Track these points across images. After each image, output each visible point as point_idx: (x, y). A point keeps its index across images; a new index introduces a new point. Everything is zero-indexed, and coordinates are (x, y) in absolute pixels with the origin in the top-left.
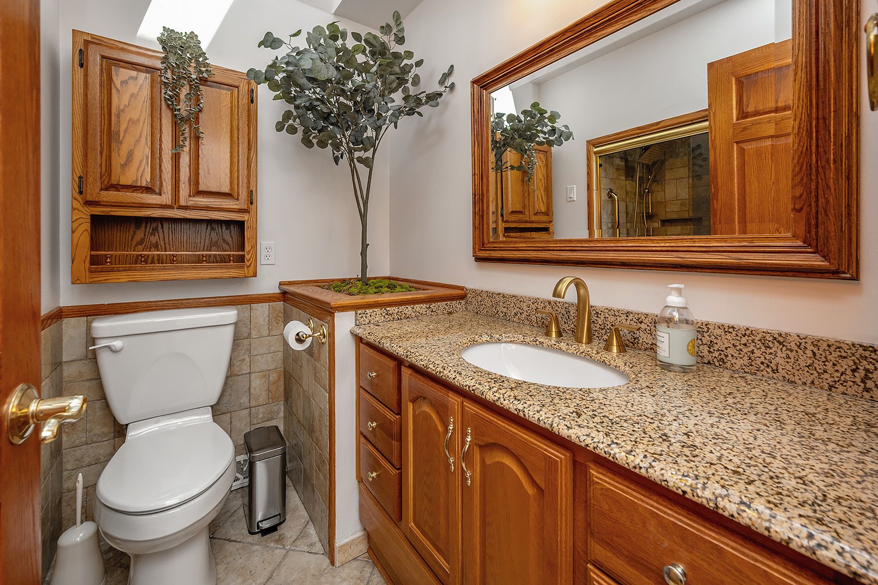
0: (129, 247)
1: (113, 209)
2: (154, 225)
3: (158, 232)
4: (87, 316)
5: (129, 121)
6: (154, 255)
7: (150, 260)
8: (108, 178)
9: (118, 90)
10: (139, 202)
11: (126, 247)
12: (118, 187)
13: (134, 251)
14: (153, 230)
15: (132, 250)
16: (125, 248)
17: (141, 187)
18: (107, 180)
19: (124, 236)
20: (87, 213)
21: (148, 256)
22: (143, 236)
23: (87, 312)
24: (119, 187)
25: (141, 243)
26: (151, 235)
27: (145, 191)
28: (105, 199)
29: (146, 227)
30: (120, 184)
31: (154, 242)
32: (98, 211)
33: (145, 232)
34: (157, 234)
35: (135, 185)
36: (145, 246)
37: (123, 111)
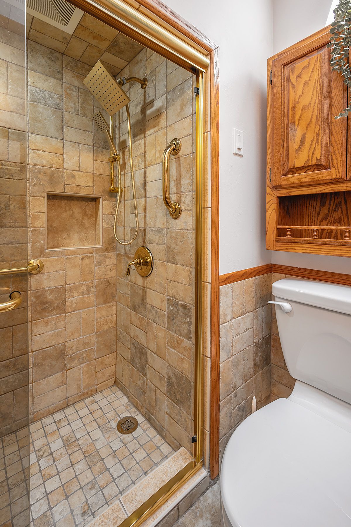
0: (316, 222)
1: (291, 190)
2: (337, 201)
3: (341, 208)
4: (286, 274)
5: (303, 108)
6: (337, 230)
7: (333, 235)
8: (287, 165)
9: (294, 86)
10: (311, 180)
11: (313, 221)
12: (293, 170)
13: (320, 225)
14: (336, 206)
15: (318, 225)
16: (312, 223)
17: (312, 166)
18: (286, 167)
19: (312, 212)
20: (274, 195)
21: (332, 231)
22: (327, 212)
23: (286, 271)
24: (295, 170)
25: (325, 218)
26: (335, 210)
27: (316, 169)
28: (285, 183)
29: (330, 204)
30: (296, 167)
31: (338, 218)
32: (281, 193)
33: (329, 208)
34: (340, 210)
35: (307, 165)
36: (329, 221)
37: (298, 102)
